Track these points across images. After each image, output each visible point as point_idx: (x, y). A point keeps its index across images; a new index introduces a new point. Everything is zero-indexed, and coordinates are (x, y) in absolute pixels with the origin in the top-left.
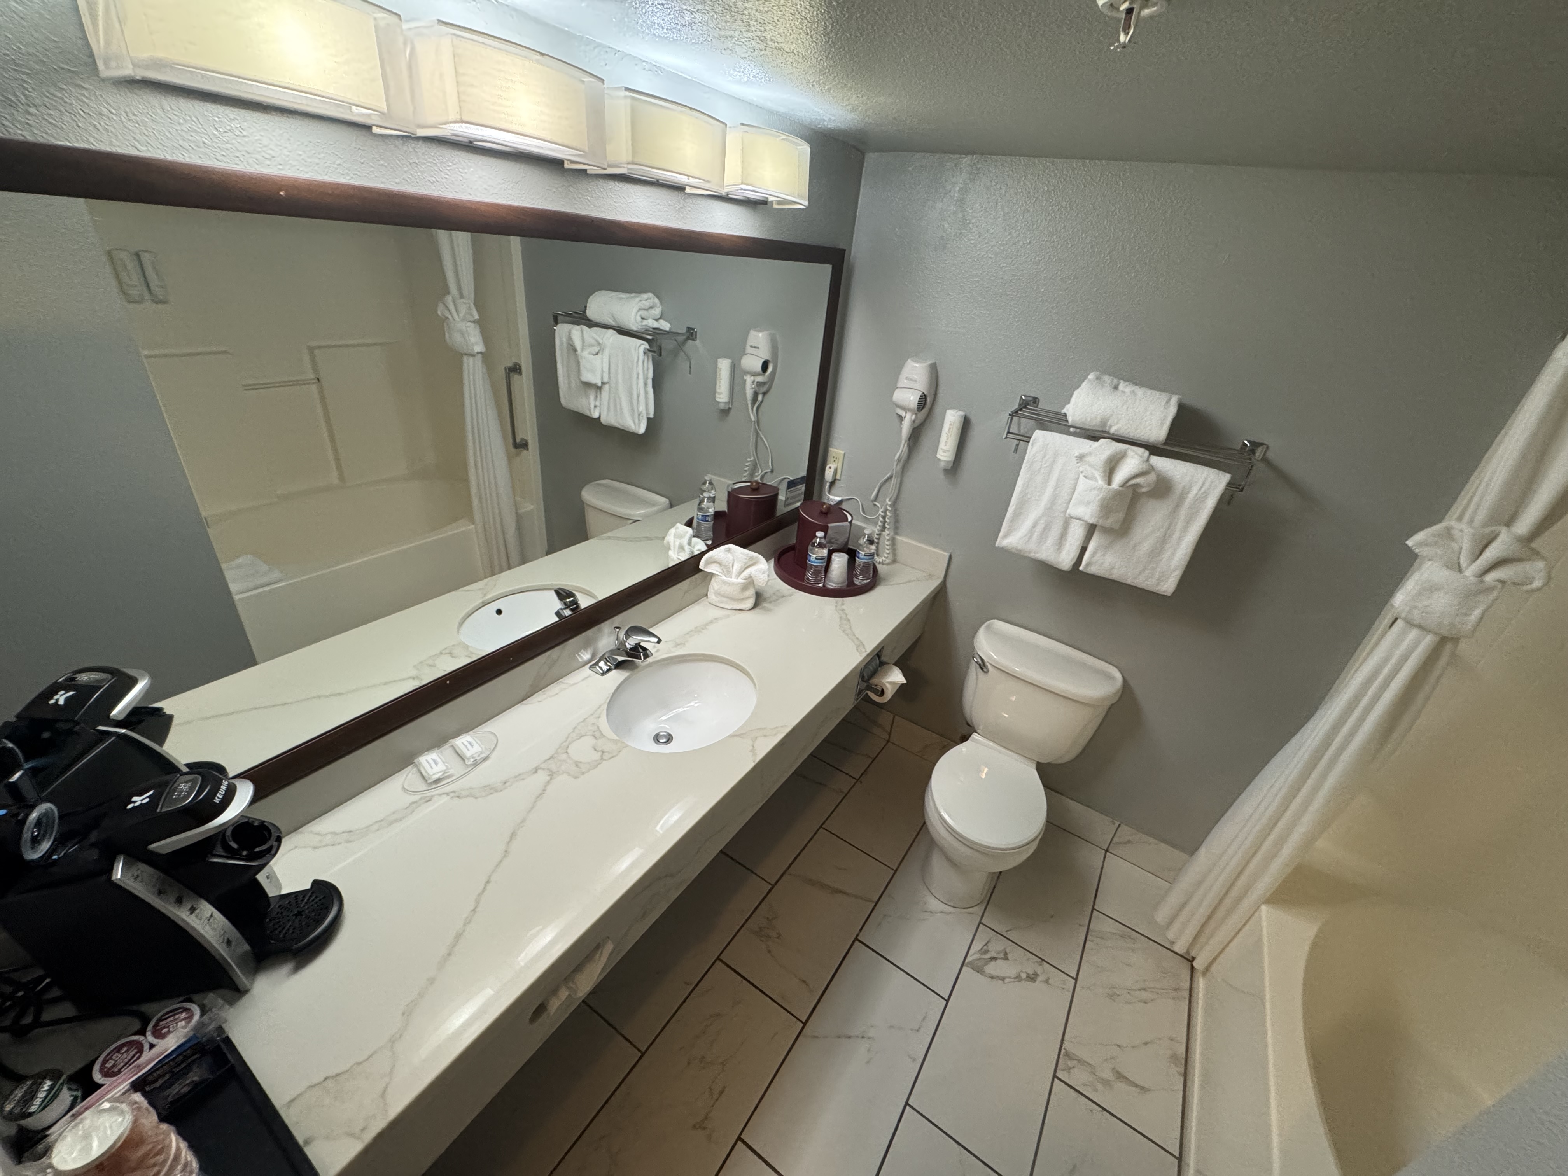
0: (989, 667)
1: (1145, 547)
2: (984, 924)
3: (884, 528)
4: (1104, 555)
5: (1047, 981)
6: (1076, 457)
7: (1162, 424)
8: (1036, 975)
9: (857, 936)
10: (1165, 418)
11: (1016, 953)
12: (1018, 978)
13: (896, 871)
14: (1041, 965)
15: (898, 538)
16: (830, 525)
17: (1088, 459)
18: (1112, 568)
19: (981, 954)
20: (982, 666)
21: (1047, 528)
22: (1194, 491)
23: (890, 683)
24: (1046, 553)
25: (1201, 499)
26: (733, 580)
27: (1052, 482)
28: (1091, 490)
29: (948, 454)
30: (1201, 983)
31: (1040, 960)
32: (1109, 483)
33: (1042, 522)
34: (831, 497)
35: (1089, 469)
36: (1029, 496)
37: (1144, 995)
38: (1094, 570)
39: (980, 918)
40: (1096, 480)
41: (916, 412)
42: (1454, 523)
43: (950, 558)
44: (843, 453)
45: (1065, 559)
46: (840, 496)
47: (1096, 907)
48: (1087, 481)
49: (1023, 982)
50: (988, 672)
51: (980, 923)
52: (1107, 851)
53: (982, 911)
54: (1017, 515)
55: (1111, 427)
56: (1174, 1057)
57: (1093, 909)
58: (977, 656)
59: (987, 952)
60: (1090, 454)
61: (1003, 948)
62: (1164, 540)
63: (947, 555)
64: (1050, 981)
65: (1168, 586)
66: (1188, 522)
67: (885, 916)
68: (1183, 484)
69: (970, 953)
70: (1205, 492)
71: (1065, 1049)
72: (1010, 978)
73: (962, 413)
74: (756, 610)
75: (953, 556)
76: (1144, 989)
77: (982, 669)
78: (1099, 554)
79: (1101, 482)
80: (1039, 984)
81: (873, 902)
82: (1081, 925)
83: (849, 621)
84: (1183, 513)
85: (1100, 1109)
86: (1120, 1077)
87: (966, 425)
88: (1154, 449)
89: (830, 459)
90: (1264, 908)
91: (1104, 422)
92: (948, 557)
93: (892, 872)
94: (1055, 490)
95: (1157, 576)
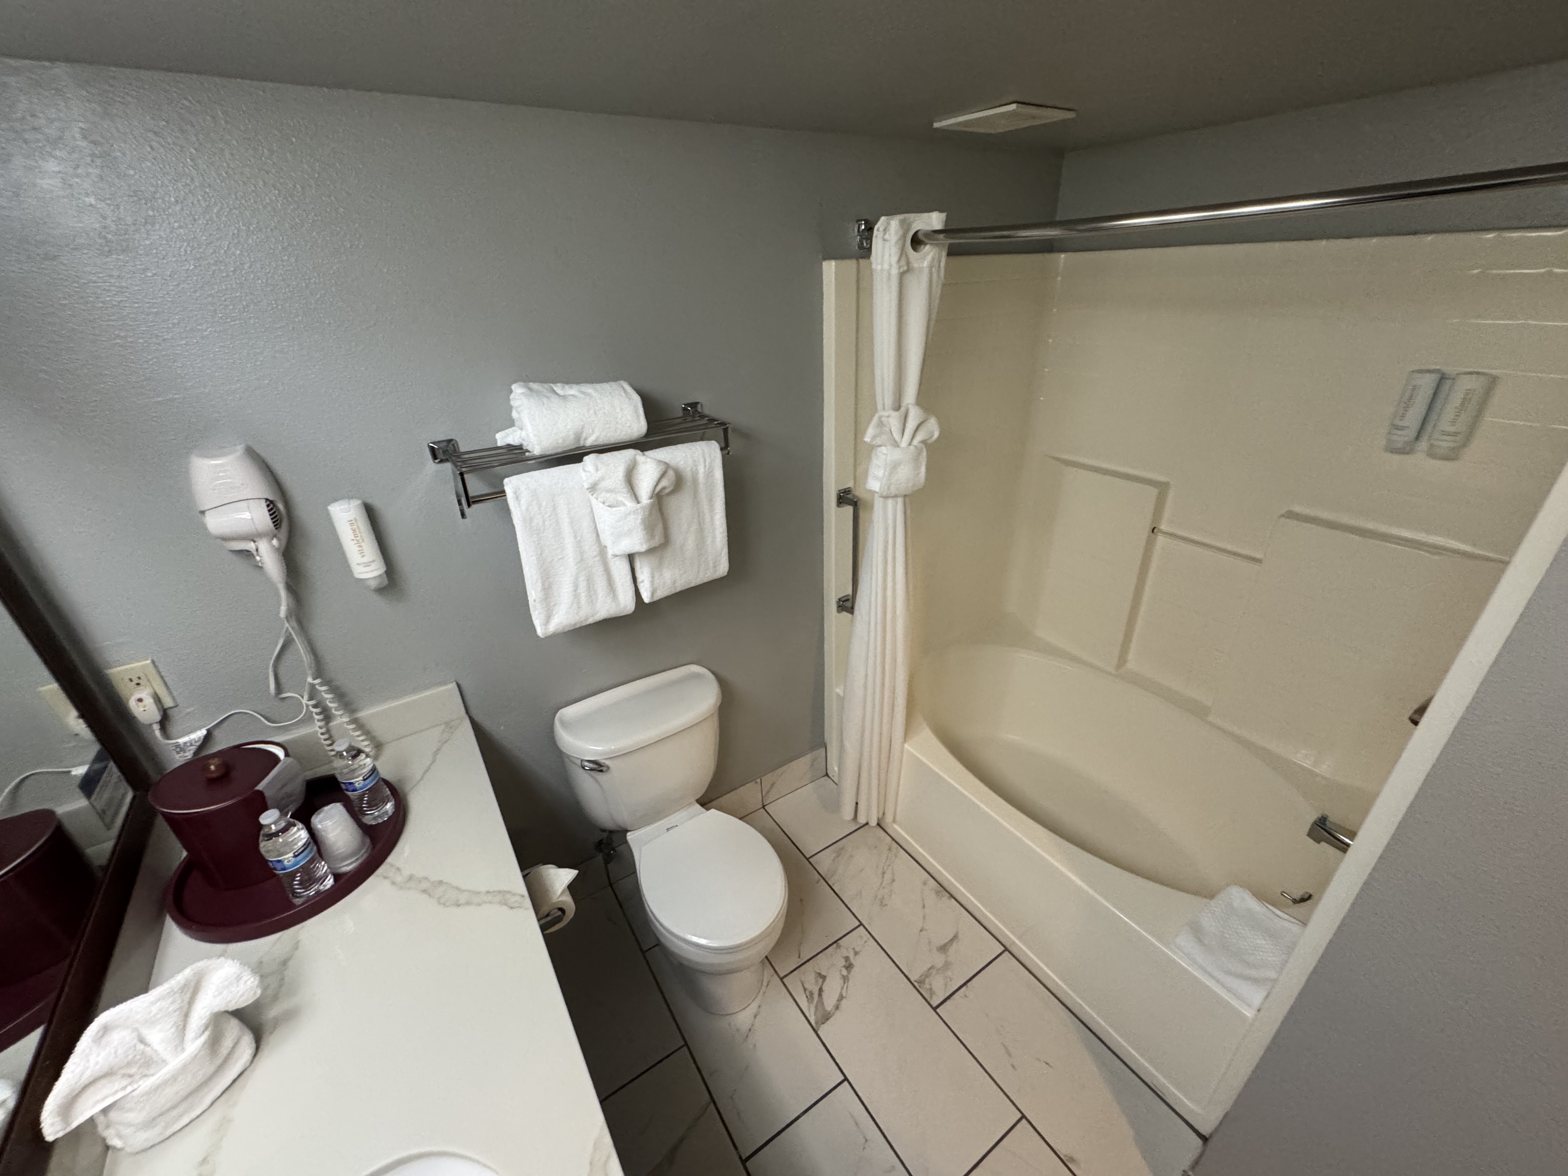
0: (607, 762)
1: (691, 544)
2: (786, 976)
3: (327, 717)
4: (661, 575)
5: (856, 953)
6: (588, 489)
7: (638, 417)
8: (847, 959)
9: (740, 1157)
10: (636, 407)
11: (821, 965)
12: (845, 979)
13: (686, 1044)
14: (840, 947)
15: (360, 715)
16: (260, 787)
17: (603, 485)
18: (674, 582)
19: (812, 1002)
20: (598, 767)
21: (590, 581)
22: (701, 470)
23: (562, 893)
24: (604, 609)
25: (709, 475)
26: (174, 1063)
27: (566, 528)
28: (626, 518)
29: (374, 566)
30: (898, 830)
31: (835, 945)
32: (637, 500)
33: (581, 579)
34: (181, 741)
35: (608, 495)
36: (549, 560)
37: (888, 876)
38: (660, 594)
39: (775, 975)
40: (624, 505)
41: (276, 532)
42: (881, 413)
43: (459, 686)
44: (149, 662)
45: (626, 604)
46: (200, 728)
47: (808, 857)
48: (614, 509)
49: (850, 976)
50: (608, 768)
51: (782, 979)
52: (764, 807)
53: (772, 969)
54: (547, 590)
55: (586, 439)
56: (937, 893)
57: (808, 859)
58: (586, 764)
59: (812, 994)
60: (602, 479)
61: (813, 974)
62: (701, 530)
63: (454, 685)
64: (857, 949)
65: (723, 568)
66: (711, 501)
67: (732, 1097)
68: (689, 469)
69: (807, 1015)
70: (710, 467)
71: (915, 981)
72: (842, 989)
73: (359, 502)
74: (271, 1042)
75: (460, 682)
76: (884, 873)
77: (601, 771)
78: (657, 575)
79: (630, 504)
80: (856, 962)
81: (709, 1104)
82: (818, 882)
83: (441, 882)
84: (703, 495)
85: (964, 989)
86: (943, 948)
87: (371, 513)
88: (642, 445)
89: (124, 688)
90: (906, 746)
91: (578, 437)
92: (456, 686)
93: (685, 1048)
94: (575, 537)
95: (711, 565)
